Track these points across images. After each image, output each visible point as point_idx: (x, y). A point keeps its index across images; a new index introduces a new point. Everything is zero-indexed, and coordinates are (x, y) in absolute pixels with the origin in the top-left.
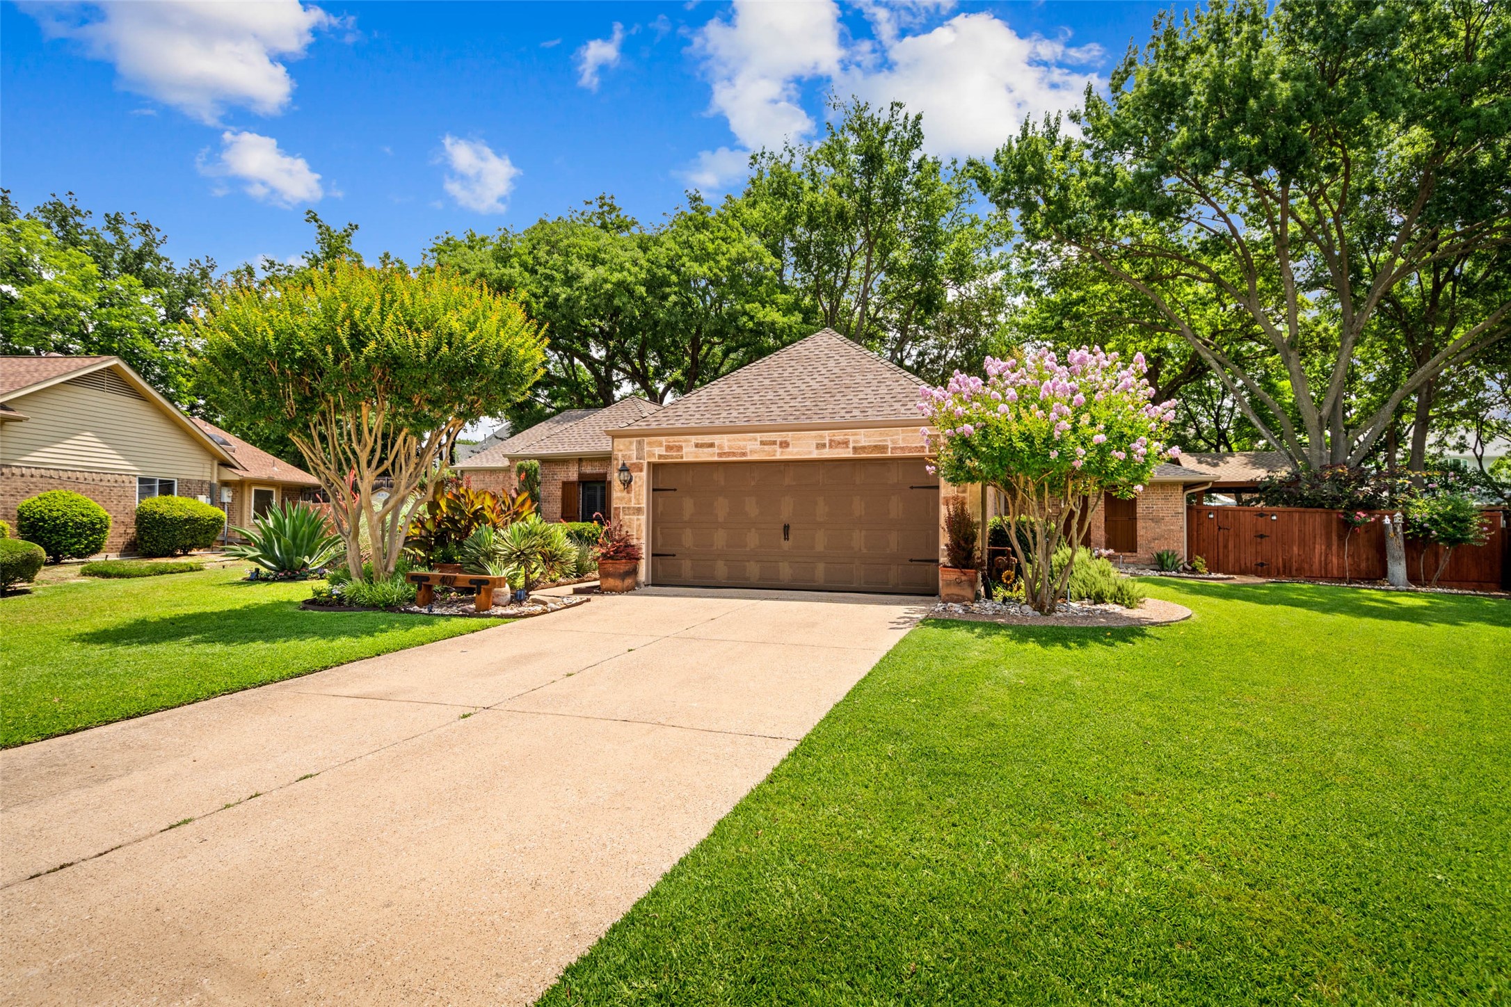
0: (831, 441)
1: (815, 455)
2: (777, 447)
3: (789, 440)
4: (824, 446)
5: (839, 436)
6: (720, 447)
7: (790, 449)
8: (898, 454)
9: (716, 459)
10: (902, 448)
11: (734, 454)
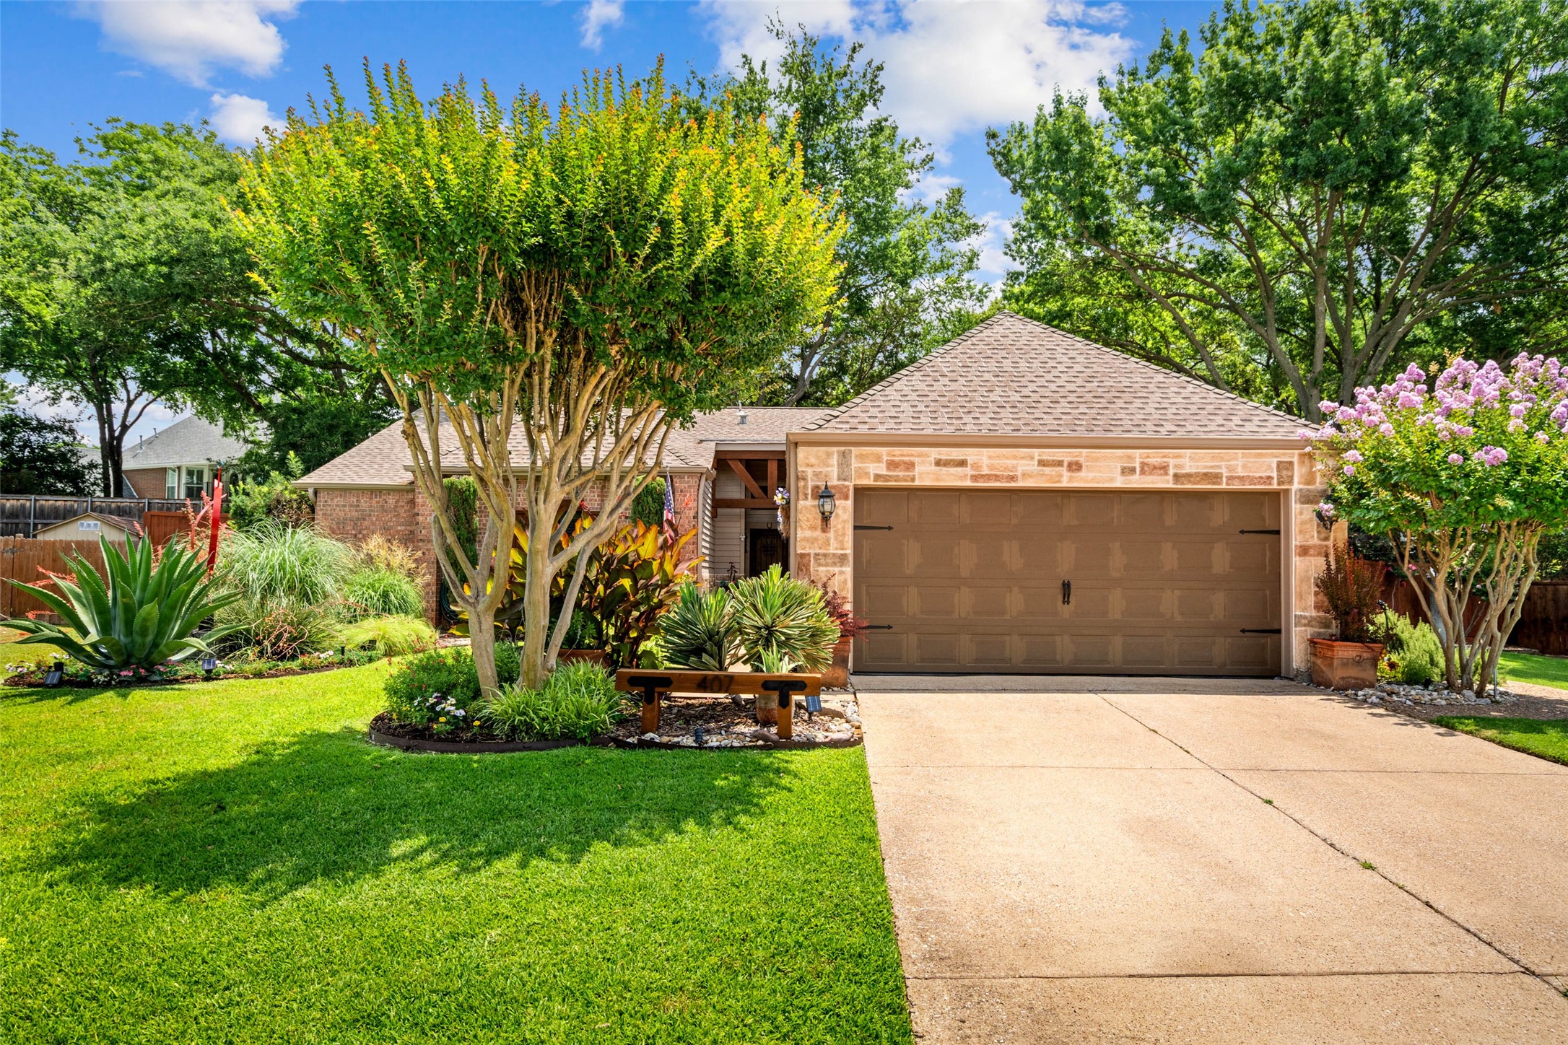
0: (1143, 465)
1: (1119, 482)
2: (1064, 470)
3: (1082, 460)
4: (1133, 470)
5: (1155, 457)
6: (976, 466)
7: (1083, 474)
8: (1236, 486)
9: (968, 483)
10: (1241, 479)
11: (997, 478)
